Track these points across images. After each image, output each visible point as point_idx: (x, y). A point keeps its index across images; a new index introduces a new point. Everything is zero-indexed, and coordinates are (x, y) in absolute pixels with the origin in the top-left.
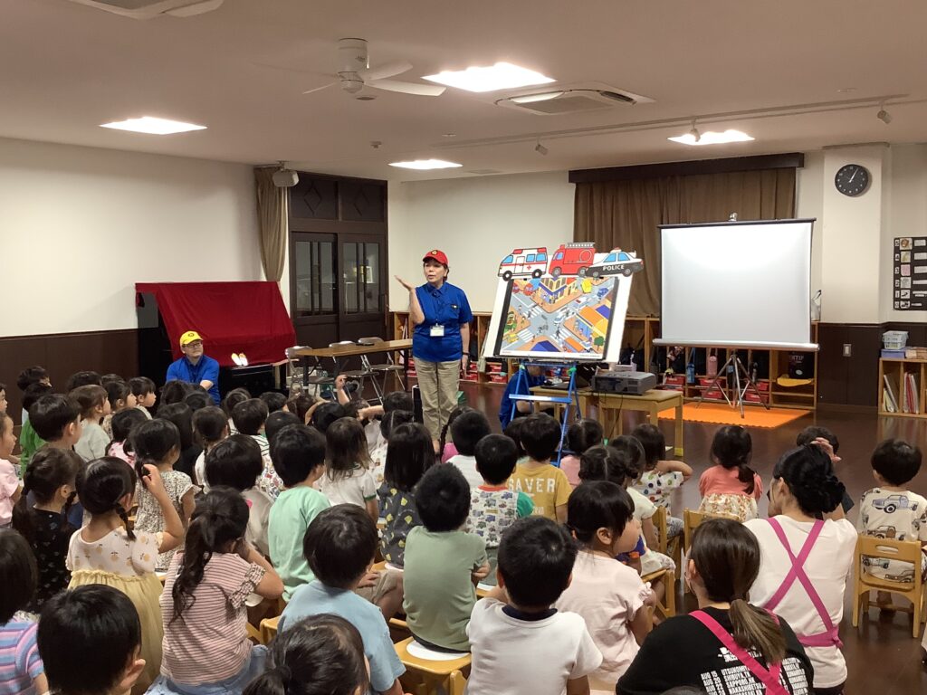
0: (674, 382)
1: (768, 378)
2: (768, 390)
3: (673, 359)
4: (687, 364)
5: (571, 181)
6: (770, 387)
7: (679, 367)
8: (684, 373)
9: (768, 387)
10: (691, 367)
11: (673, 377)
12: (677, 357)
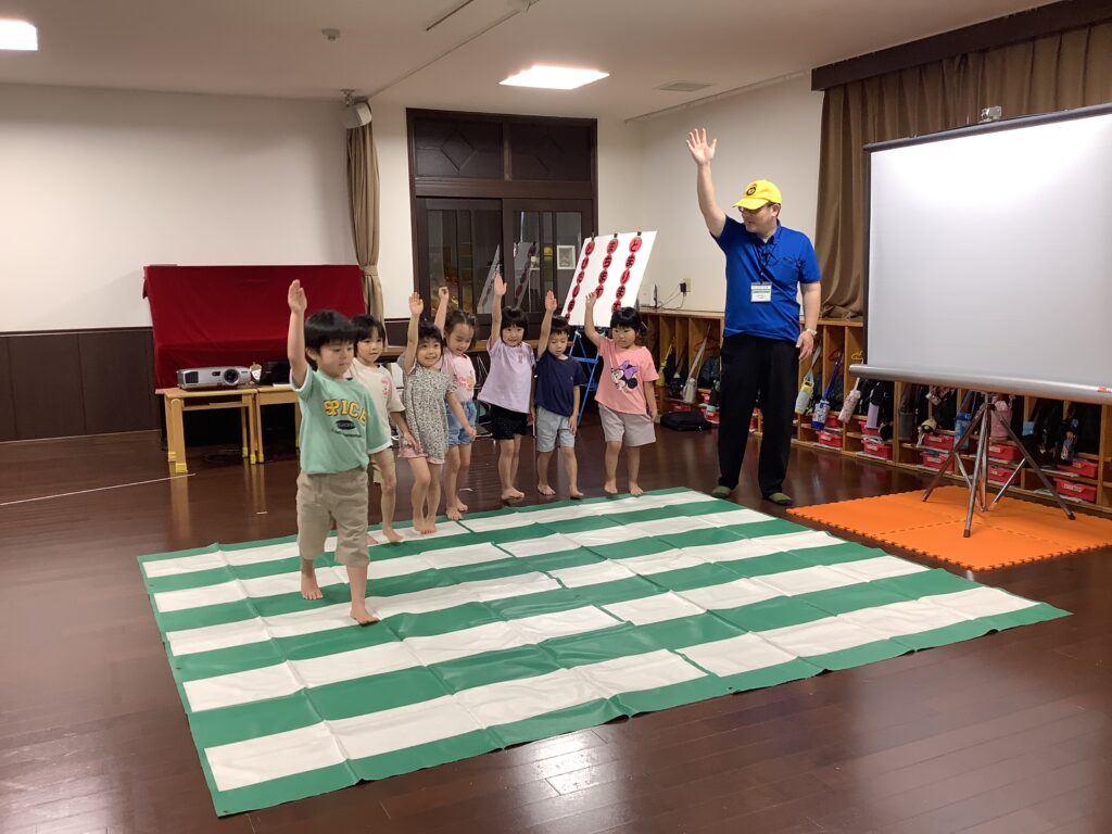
0: (936, 444)
1: (1097, 452)
2: (1096, 478)
3: (935, 401)
4: (958, 413)
5: (814, 87)
6: (1101, 470)
7: (946, 419)
8: (953, 430)
9: (1097, 468)
10: (964, 419)
11: (936, 435)
12: (942, 399)
